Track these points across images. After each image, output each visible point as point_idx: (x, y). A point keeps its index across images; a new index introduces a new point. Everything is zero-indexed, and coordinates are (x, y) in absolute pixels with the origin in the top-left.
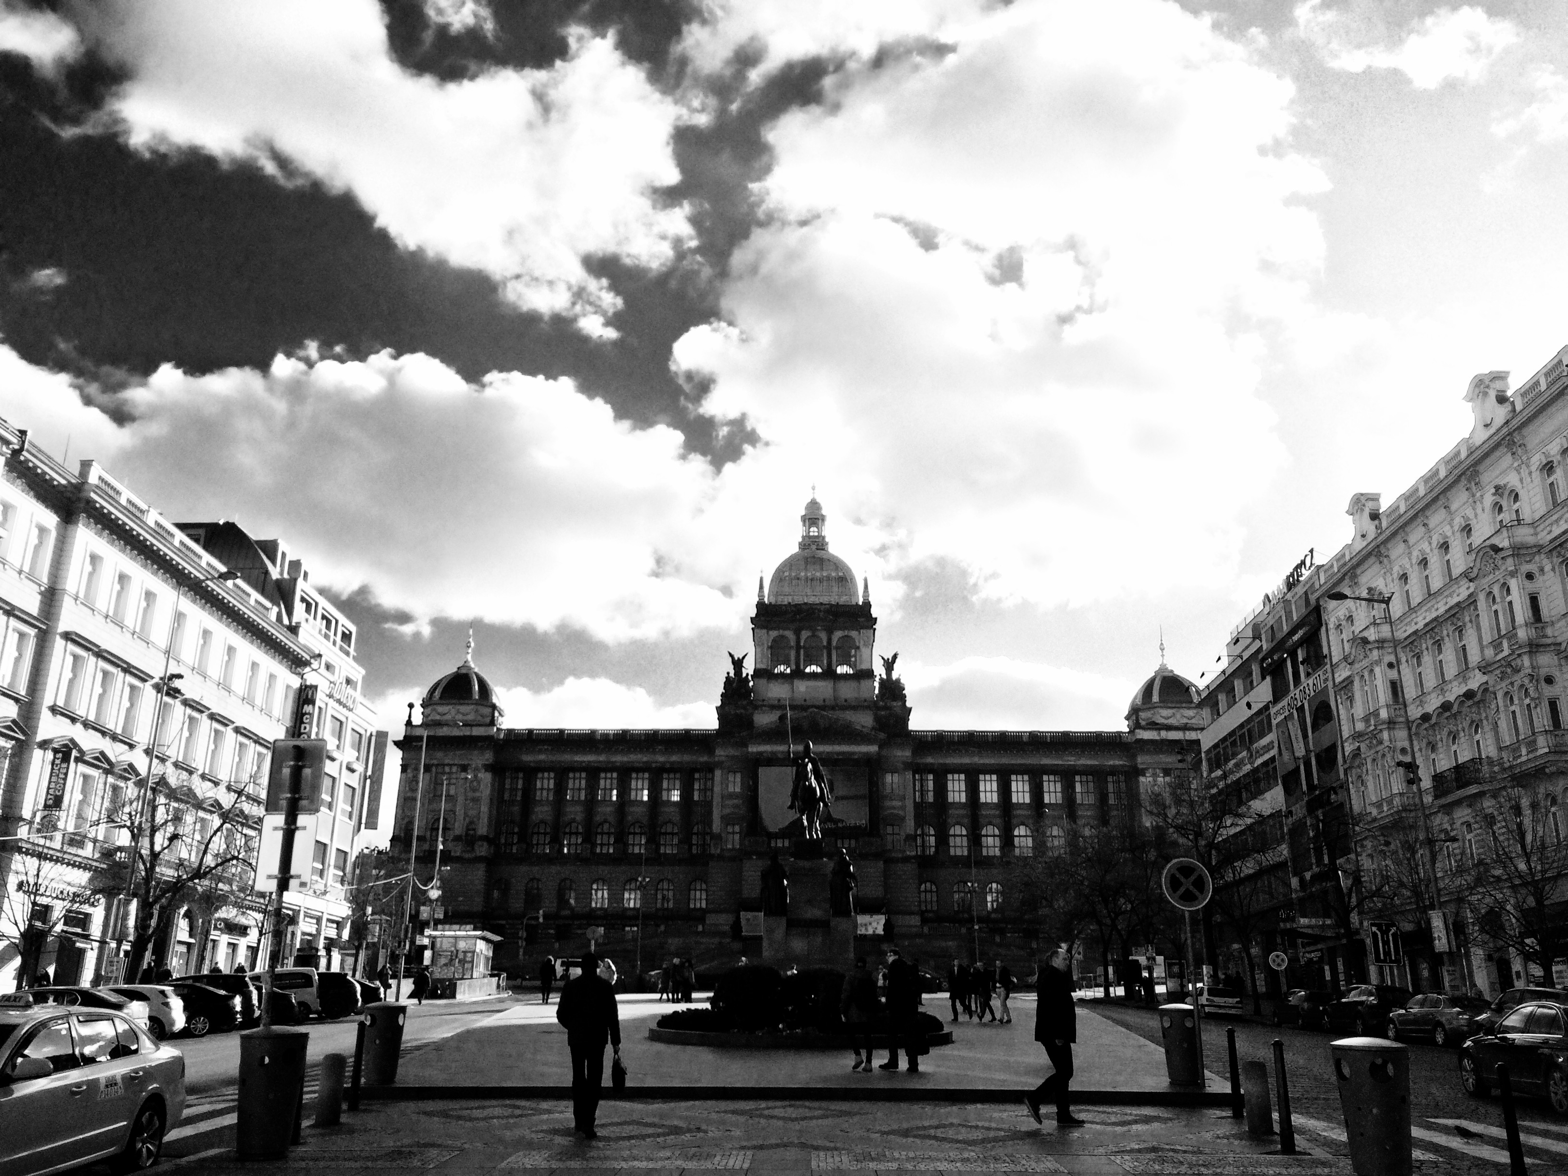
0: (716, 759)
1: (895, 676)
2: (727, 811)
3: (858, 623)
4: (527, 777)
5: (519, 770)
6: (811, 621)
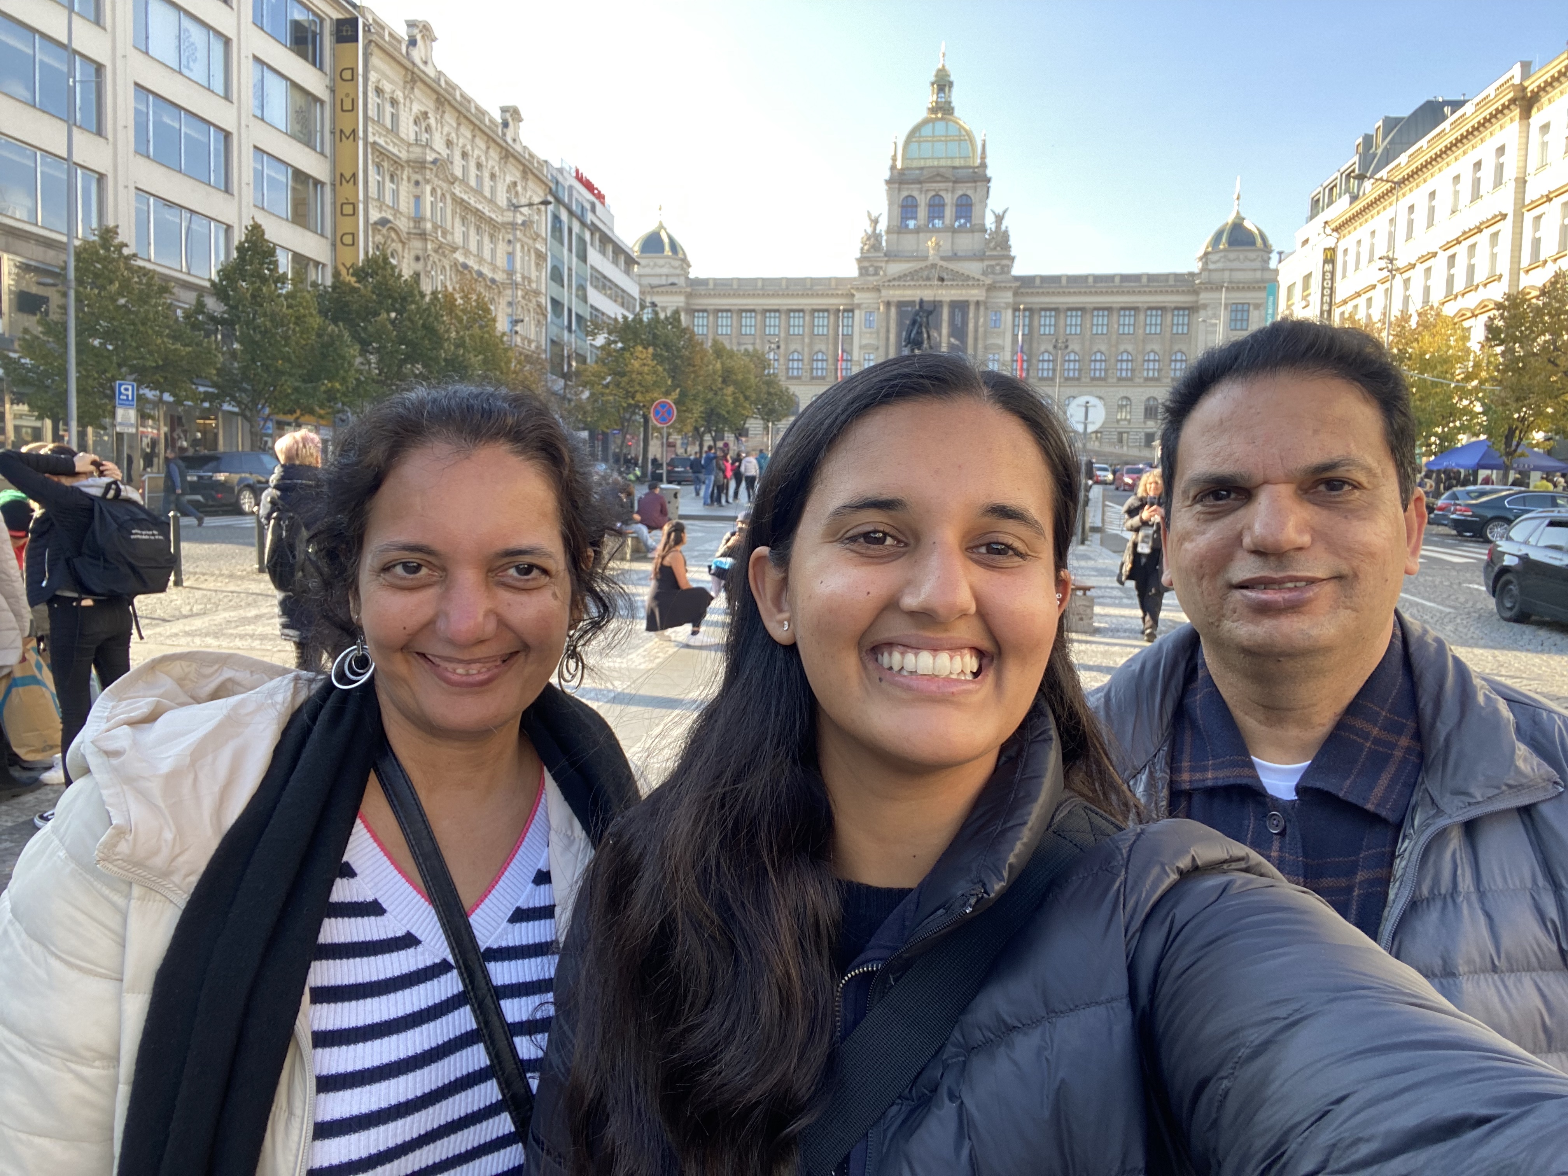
0: (856, 301)
1: (1003, 228)
2: (864, 342)
3: (975, 182)
4: (711, 317)
5: (704, 311)
6: (935, 182)
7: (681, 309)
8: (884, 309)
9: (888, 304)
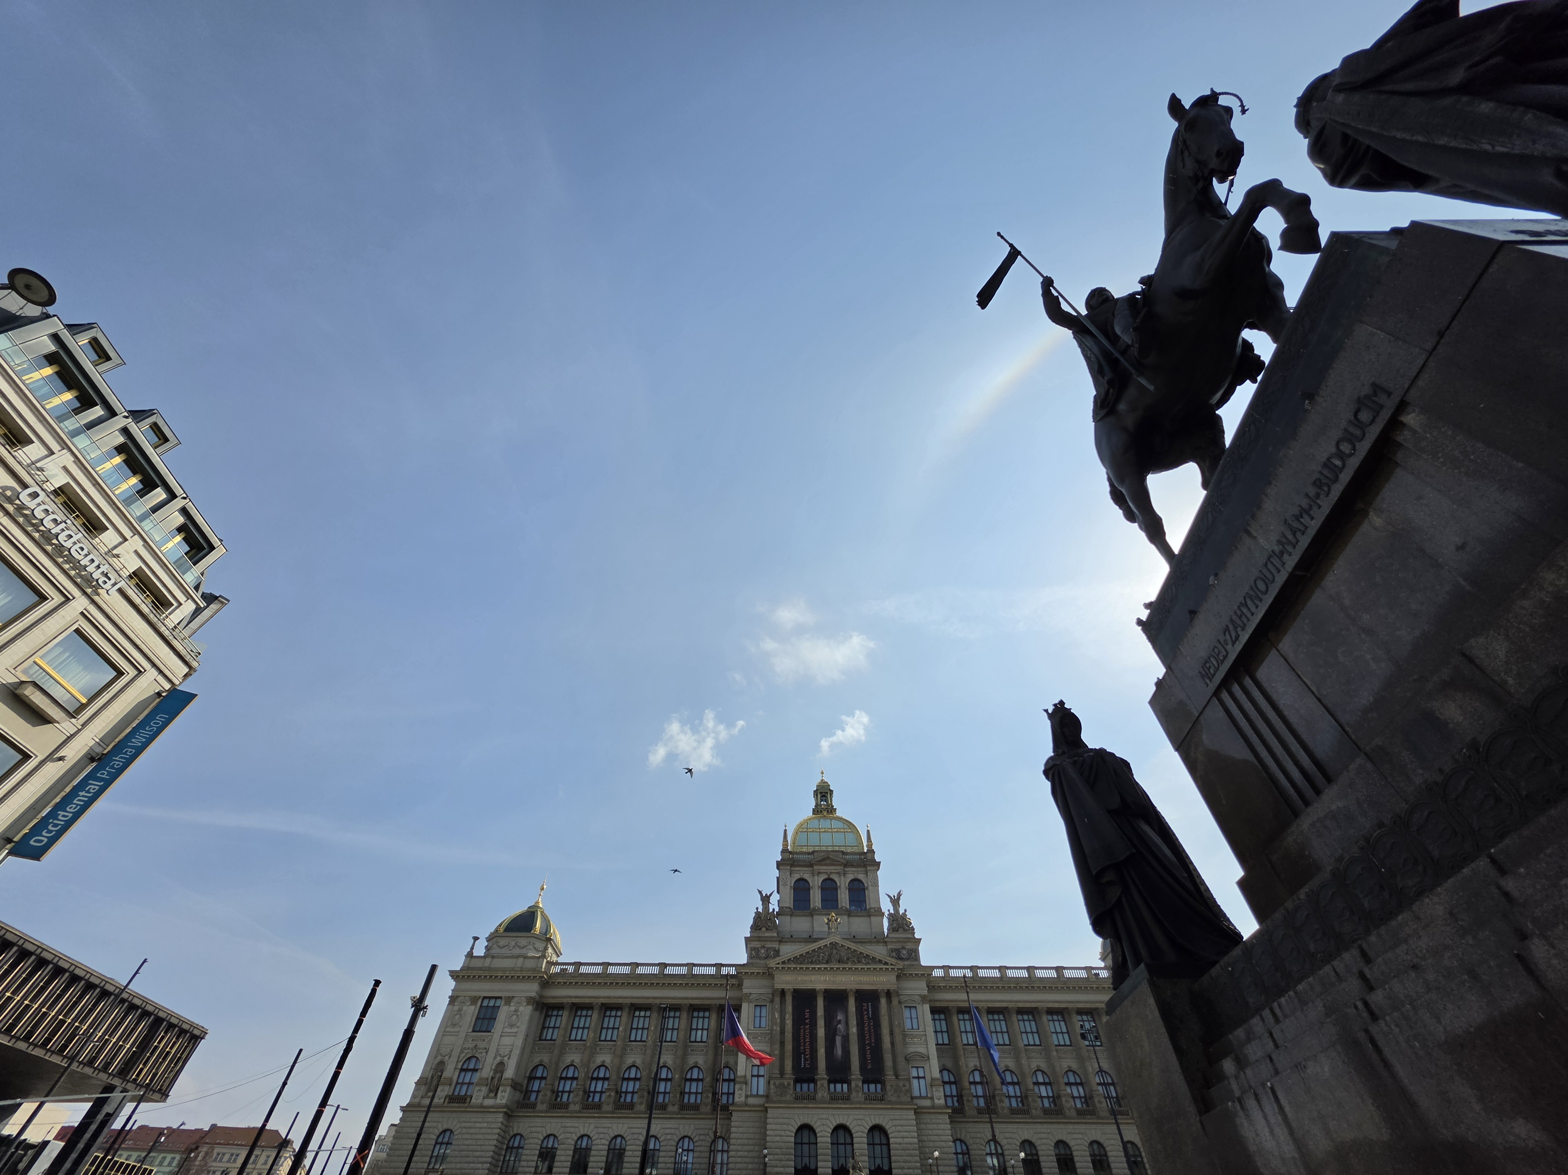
3: (865, 866)
4: (566, 1014)
5: (560, 1007)
6: (826, 865)
7: (530, 1000)
8: (777, 1000)
9: (783, 992)
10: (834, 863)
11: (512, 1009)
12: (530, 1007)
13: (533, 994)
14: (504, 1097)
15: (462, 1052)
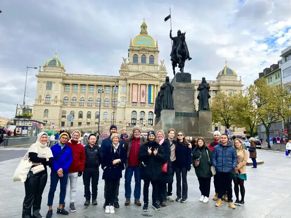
0: (119, 83)
1: (164, 65)
2: (121, 96)
3: (155, 52)
4: (71, 86)
5: (69, 84)
6: (143, 51)
7: (60, 83)
8: (128, 86)
9: (130, 84)
10: (146, 50)
11: (56, 85)
12: (61, 85)
13: (61, 82)
14: (59, 103)
15: (45, 94)
